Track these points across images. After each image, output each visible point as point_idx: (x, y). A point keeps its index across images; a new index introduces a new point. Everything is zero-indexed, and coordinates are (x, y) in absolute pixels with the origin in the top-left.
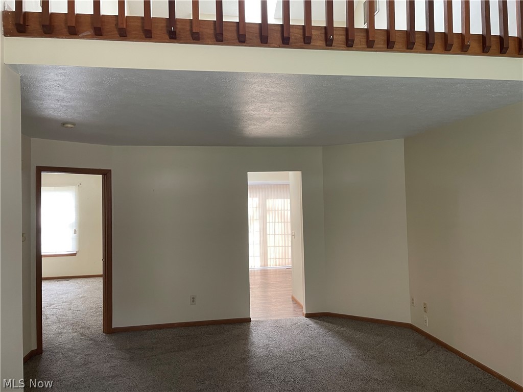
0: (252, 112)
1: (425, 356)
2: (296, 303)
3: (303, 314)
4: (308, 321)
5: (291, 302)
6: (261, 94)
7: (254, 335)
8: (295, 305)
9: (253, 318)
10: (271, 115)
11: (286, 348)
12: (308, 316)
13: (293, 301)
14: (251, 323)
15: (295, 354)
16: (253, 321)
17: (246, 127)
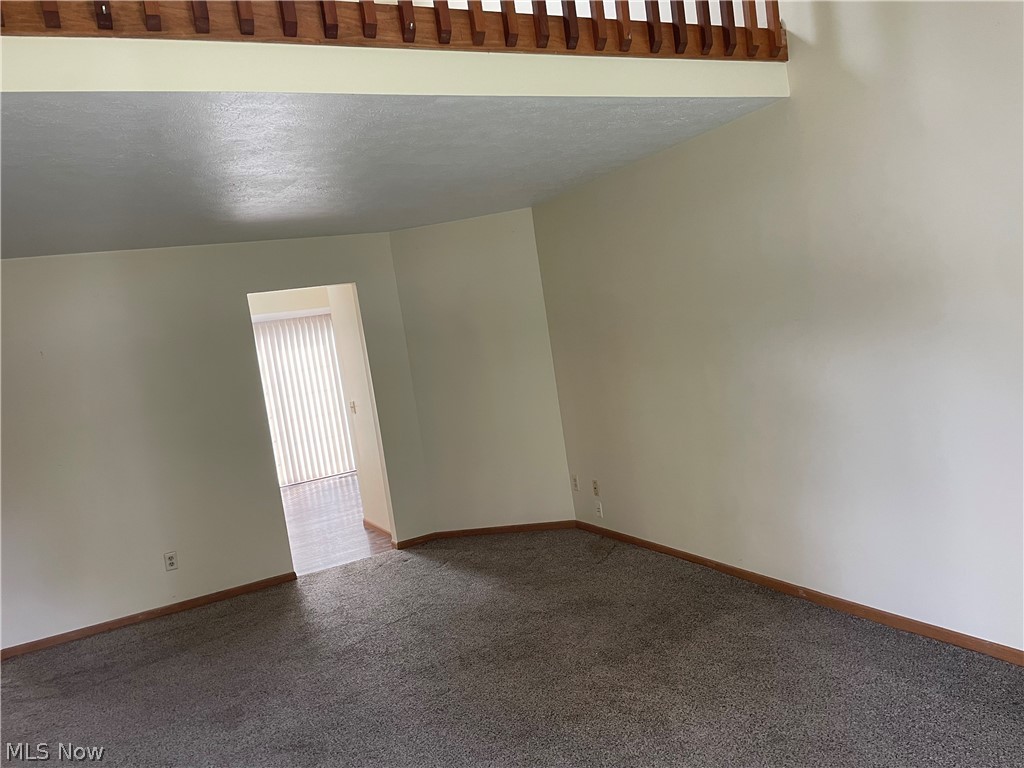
0: (260, 169)
1: (605, 563)
2: (373, 532)
3: (393, 544)
4: (404, 554)
5: (365, 532)
6: (285, 134)
7: (309, 599)
8: (373, 535)
9: (299, 572)
10: (298, 174)
11: (377, 604)
12: (402, 546)
13: (366, 529)
14: (298, 580)
15: (395, 609)
16: (300, 577)
17: (244, 201)
